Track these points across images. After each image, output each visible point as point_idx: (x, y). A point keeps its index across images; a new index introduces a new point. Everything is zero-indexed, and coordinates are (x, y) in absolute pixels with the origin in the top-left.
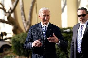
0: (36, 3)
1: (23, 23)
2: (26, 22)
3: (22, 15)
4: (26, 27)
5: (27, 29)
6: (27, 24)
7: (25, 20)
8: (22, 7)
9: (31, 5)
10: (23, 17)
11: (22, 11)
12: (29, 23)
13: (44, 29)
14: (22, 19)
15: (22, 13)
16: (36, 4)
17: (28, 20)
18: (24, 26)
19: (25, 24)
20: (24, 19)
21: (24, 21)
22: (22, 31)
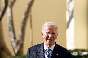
0: (30, 13)
1: (12, 42)
2: (16, 41)
3: (10, 31)
4: (16, 47)
5: (16, 51)
6: (17, 43)
7: (15, 38)
8: (10, 19)
9: (23, 17)
10: (11, 33)
11: (10, 25)
12: (20, 43)
13: (47, 53)
14: (10, 37)
15: (10, 28)
16: (31, 16)
17: (18, 38)
18: (12, 46)
19: (14, 44)
20: (12, 36)
21: (12, 39)
22: (9, 54)
